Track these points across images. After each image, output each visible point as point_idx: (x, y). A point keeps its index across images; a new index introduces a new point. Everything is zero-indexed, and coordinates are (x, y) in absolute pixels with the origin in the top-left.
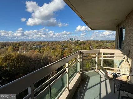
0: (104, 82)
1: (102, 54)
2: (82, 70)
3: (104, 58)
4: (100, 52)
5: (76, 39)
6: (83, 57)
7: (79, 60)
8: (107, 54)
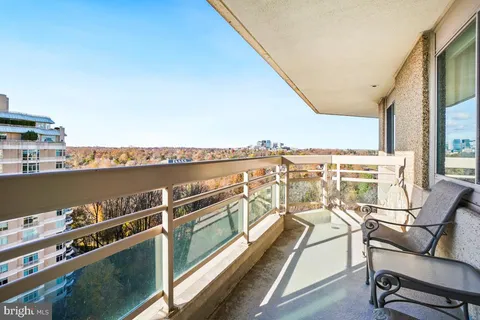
0: (346, 237)
1: (338, 167)
2: (285, 205)
3: (343, 179)
4: (334, 162)
5: (279, 146)
6: (288, 172)
7: (278, 179)
8: (350, 167)
